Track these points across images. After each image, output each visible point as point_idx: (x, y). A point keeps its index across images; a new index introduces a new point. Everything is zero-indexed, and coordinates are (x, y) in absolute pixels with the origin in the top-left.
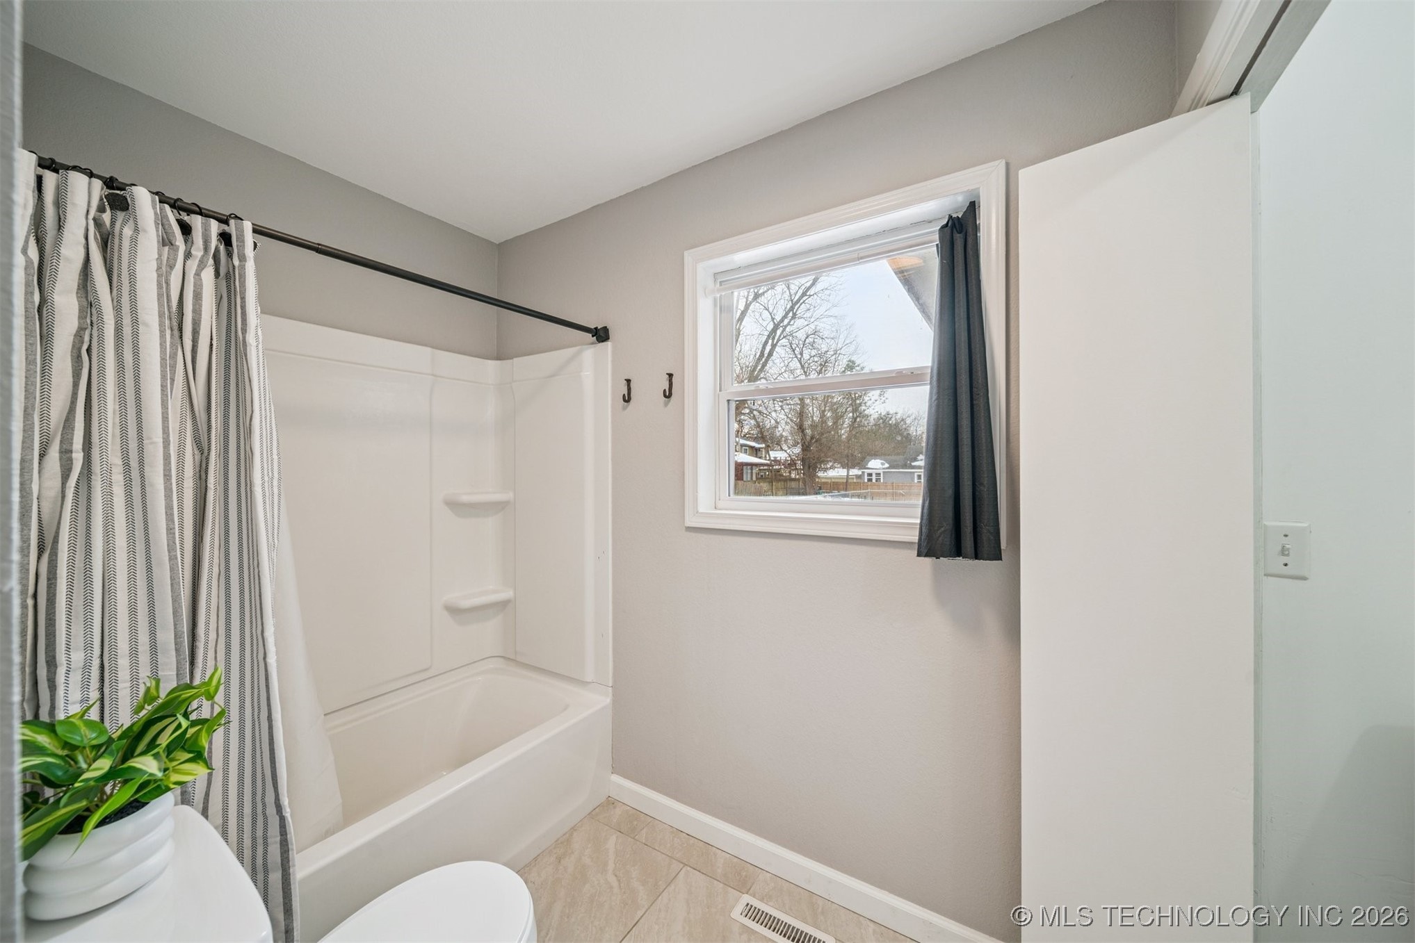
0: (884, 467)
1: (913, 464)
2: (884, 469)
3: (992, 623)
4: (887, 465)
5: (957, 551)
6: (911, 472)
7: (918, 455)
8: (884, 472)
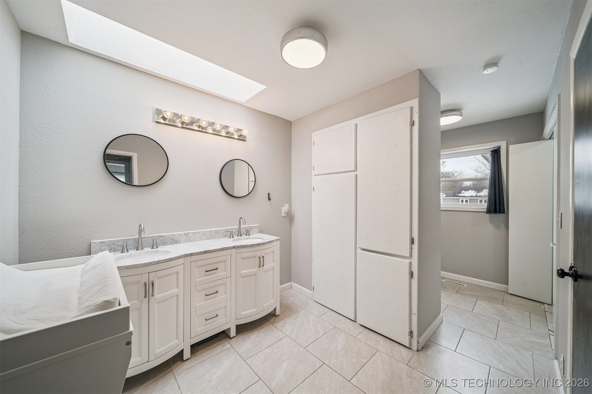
0: (443, 196)
1: (459, 195)
2: (443, 197)
3: (503, 226)
4: (445, 195)
5: (495, 212)
6: (458, 199)
7: (462, 191)
8: (443, 199)
